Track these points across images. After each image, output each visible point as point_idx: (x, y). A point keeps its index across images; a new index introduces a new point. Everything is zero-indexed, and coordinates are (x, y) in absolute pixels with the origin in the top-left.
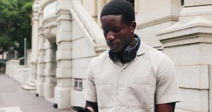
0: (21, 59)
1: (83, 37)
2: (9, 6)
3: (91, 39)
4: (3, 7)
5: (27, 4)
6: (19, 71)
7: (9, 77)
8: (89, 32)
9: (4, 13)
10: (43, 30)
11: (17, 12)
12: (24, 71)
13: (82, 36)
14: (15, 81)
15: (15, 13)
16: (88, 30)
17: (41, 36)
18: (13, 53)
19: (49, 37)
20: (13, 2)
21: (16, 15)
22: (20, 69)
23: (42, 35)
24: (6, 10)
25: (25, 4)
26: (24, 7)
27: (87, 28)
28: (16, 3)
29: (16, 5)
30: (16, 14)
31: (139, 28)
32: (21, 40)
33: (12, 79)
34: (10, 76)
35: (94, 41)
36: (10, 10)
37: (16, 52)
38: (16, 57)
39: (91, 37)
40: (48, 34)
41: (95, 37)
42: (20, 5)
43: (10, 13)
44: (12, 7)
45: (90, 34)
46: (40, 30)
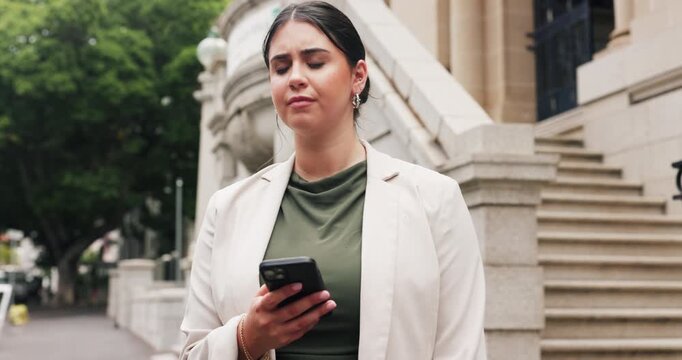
0: (166, 258)
1: (389, 133)
2: (122, 62)
3: (421, 137)
4: (100, 66)
5: (185, 53)
6: (150, 301)
7: (117, 326)
8: (411, 109)
9: (105, 88)
10: (225, 128)
11: (149, 84)
12: (168, 301)
13: (382, 130)
14: (136, 339)
15: (142, 86)
16: (406, 101)
17: (221, 152)
18: (141, 237)
19: (249, 150)
20: (135, 49)
21: (145, 93)
22: (154, 294)
23: (224, 146)
24: (110, 78)
25: (178, 53)
26: (176, 63)
27: (405, 92)
28: (145, 49)
29: (147, 58)
30: (147, 89)
31: (637, 97)
32: (168, 190)
33: (128, 330)
34: (122, 321)
35: (437, 143)
36: (126, 76)
37: (151, 235)
38: (150, 251)
39: (423, 125)
40: (243, 138)
41: (441, 122)
42: (161, 58)
43: (123, 88)
44: (131, 66)
45: (417, 116)
46: (216, 127)
